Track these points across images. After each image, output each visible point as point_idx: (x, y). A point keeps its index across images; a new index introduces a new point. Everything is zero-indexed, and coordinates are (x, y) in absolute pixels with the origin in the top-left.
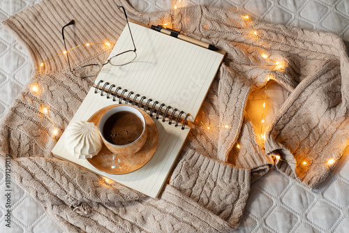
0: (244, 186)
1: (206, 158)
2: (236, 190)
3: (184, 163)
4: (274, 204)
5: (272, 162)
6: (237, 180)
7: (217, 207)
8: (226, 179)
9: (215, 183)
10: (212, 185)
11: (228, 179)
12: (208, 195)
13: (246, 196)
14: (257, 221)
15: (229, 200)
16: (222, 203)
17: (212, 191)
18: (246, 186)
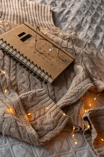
0: (60, 125)
1: (48, 97)
2: (55, 124)
3: (34, 92)
4: (70, 151)
5: (83, 128)
6: (59, 119)
7: (37, 126)
8: (52, 115)
9: (45, 113)
10: (42, 113)
11: (54, 115)
12: (36, 117)
13: (58, 132)
14: (55, 152)
15: (46, 127)
16: (41, 126)
17: (40, 116)
18: (61, 126)
